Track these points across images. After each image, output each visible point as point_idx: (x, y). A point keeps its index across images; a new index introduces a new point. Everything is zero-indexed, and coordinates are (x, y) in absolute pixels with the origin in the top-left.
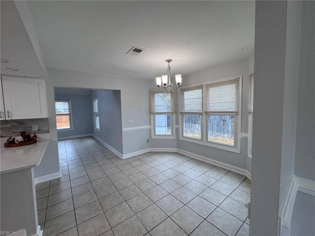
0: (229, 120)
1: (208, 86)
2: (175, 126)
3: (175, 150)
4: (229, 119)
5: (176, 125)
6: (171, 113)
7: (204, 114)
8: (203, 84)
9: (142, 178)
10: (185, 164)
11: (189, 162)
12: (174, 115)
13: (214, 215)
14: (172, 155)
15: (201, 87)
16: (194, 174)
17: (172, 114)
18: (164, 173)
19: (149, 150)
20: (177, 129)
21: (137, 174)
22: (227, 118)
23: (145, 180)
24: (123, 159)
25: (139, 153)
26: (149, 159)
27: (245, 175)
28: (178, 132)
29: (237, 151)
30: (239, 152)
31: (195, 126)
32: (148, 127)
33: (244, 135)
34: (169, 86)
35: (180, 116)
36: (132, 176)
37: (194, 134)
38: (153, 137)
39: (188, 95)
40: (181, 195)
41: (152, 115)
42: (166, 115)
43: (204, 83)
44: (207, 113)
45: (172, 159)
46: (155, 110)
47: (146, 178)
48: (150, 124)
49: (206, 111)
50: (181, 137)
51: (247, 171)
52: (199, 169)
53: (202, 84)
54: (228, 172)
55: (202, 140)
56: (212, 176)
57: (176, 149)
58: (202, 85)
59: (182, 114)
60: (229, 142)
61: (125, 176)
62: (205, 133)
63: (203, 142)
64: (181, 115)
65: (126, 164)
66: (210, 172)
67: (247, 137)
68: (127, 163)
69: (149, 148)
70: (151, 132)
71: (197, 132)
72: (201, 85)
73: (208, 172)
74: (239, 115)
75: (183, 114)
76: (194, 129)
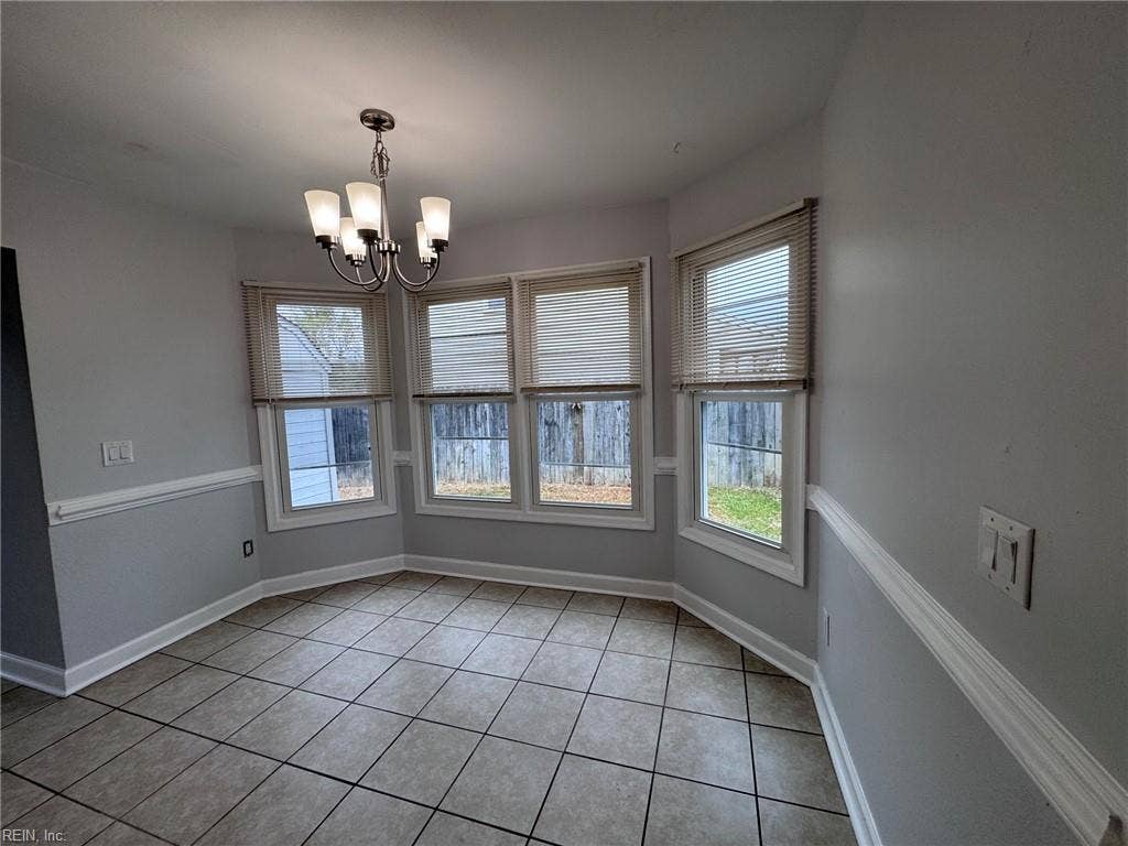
0: (566, 421)
1: (535, 286)
2: (392, 456)
3: (396, 562)
4: (566, 416)
5: (396, 453)
6: (370, 396)
7: (520, 397)
8: (513, 275)
9: (240, 784)
10: (460, 619)
11: (473, 605)
12: (386, 408)
13: (660, 825)
14: (388, 590)
15: (501, 289)
16: (513, 652)
17: (379, 402)
18: (371, 699)
19: (256, 591)
20: (404, 472)
21: (195, 771)
22: (559, 416)
23: (262, 789)
24: (69, 692)
25: (189, 624)
26: (263, 644)
27: (669, 600)
28: (406, 482)
29: (644, 522)
30: (650, 527)
31: (453, 451)
32: (247, 473)
33: (664, 463)
34: (384, 253)
35: (415, 411)
36: (157, 798)
37: (451, 480)
38: (277, 521)
39: (443, 319)
40: (494, 787)
41: (265, 414)
42: (329, 411)
43: (517, 274)
44: (533, 393)
45: (391, 609)
46: (279, 385)
47: (270, 765)
48: (257, 459)
49: (531, 385)
50: (423, 503)
51: (675, 586)
52: (523, 622)
53: (507, 275)
54: (623, 605)
55: (515, 502)
56: (579, 639)
57: (402, 556)
58: (509, 279)
59: (422, 403)
60: (573, 495)
61: (100, 822)
62: (524, 473)
63: (520, 509)
64: (418, 407)
65: (99, 726)
66: (567, 624)
67: (674, 469)
68: (103, 710)
69: (259, 584)
70: (263, 495)
71: (462, 472)
72: (506, 280)
73: (558, 626)
74: (643, 397)
75: (426, 399)
76: (448, 464)
